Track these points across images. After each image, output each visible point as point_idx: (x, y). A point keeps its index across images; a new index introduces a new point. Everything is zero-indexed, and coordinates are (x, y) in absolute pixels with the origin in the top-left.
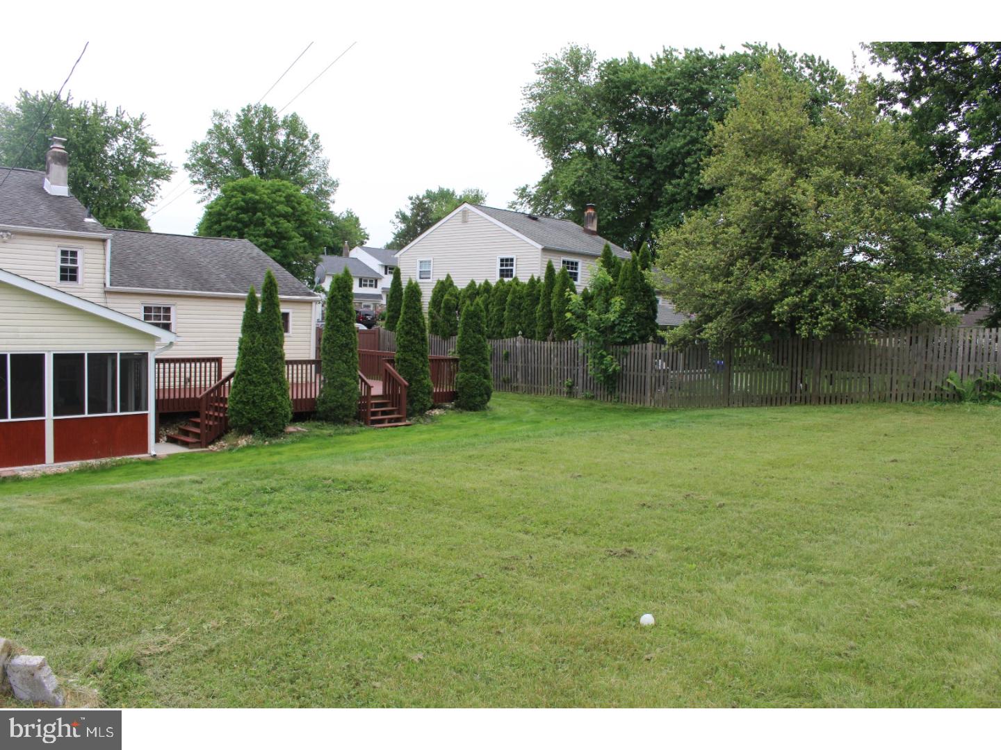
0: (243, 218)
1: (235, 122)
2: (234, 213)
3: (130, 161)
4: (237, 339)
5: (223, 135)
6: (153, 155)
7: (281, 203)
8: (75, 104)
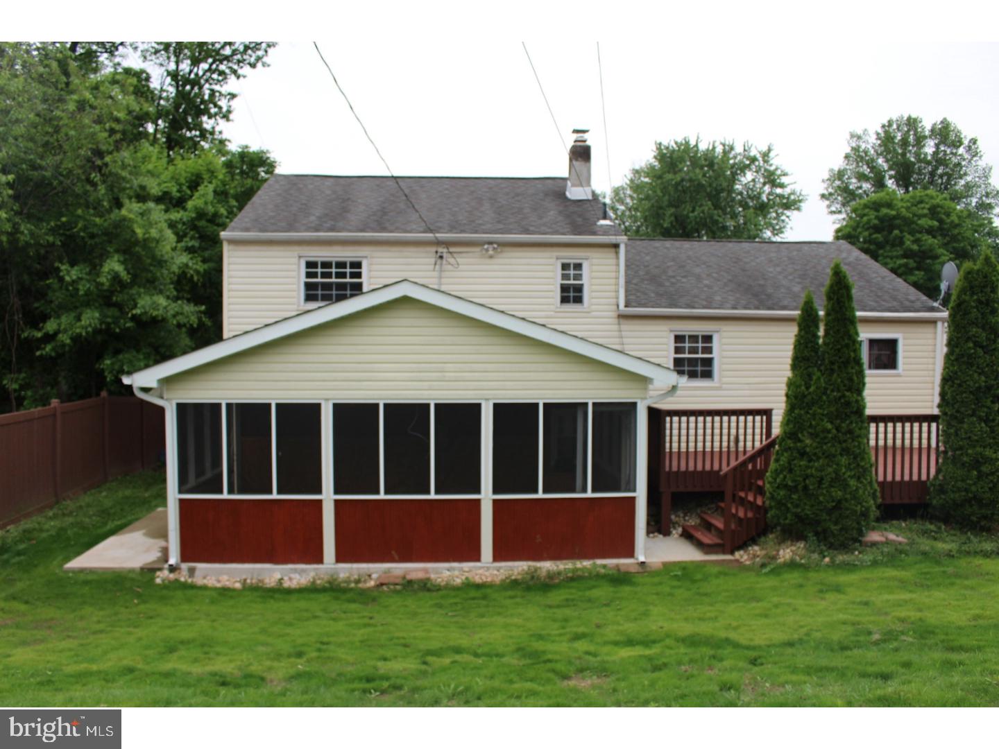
0: (876, 238)
1: (875, 141)
2: (866, 233)
3: (760, 194)
4: (785, 380)
5: (862, 158)
6: (782, 186)
7: (925, 216)
8: (703, 147)
